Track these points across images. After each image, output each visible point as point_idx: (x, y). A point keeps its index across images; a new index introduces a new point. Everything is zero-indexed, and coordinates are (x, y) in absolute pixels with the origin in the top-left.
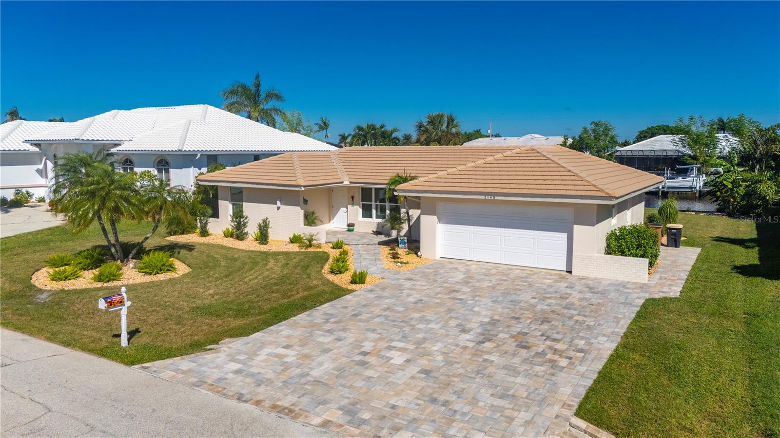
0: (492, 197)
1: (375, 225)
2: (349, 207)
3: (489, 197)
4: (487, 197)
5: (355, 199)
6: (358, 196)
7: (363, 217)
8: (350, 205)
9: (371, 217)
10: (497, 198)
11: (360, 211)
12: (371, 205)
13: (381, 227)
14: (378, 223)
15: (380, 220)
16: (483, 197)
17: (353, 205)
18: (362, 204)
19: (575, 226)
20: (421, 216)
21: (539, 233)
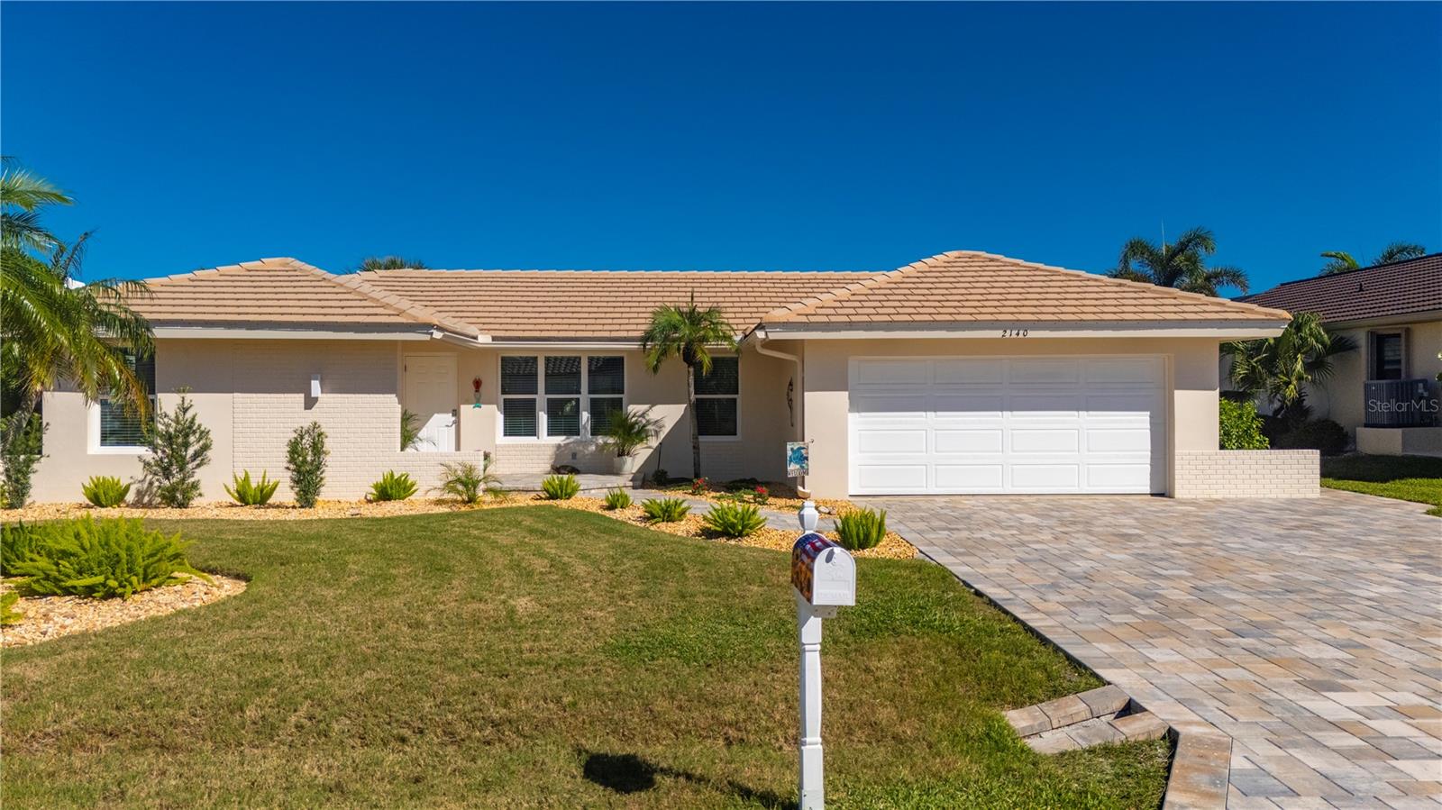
0: (1021, 332)
2: (466, 410)
3: (1014, 332)
4: (1008, 332)
5: (482, 389)
6: (493, 380)
7: (505, 435)
8: (467, 402)
9: (532, 431)
10: (1032, 334)
11: (500, 418)
12: (534, 400)
13: (569, 456)
15: (560, 440)
17: (478, 402)
18: (505, 400)
19: (1177, 393)
20: (806, 394)
21: (1089, 416)
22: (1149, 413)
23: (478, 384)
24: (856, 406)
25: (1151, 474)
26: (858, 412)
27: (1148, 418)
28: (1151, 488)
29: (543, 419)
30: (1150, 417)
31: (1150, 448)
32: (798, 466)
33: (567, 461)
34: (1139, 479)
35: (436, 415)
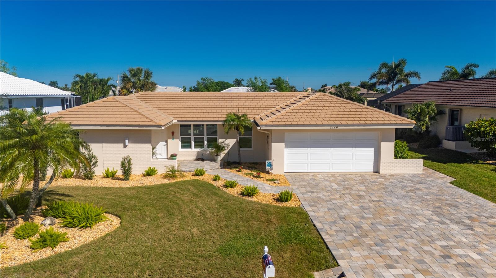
0: (336, 127)
1: (196, 153)
2: (170, 141)
3: (334, 127)
4: (332, 127)
5: (174, 135)
6: (178, 131)
7: (182, 148)
8: (170, 139)
9: (190, 147)
10: (339, 128)
11: (180, 143)
12: (190, 138)
13: (201, 155)
14: (198, 152)
15: (198, 150)
16: (329, 128)
17: (173, 139)
18: (181, 138)
19: (382, 143)
20: (272, 144)
21: (356, 149)
22: (374, 148)
23: (173, 133)
24: (287, 146)
25: (374, 166)
26: (287, 148)
27: (373, 150)
28: (373, 170)
29: (193, 143)
30: (374, 150)
31: (373, 158)
32: (269, 168)
33: (200, 157)
34: (371, 168)
35: (161, 142)
